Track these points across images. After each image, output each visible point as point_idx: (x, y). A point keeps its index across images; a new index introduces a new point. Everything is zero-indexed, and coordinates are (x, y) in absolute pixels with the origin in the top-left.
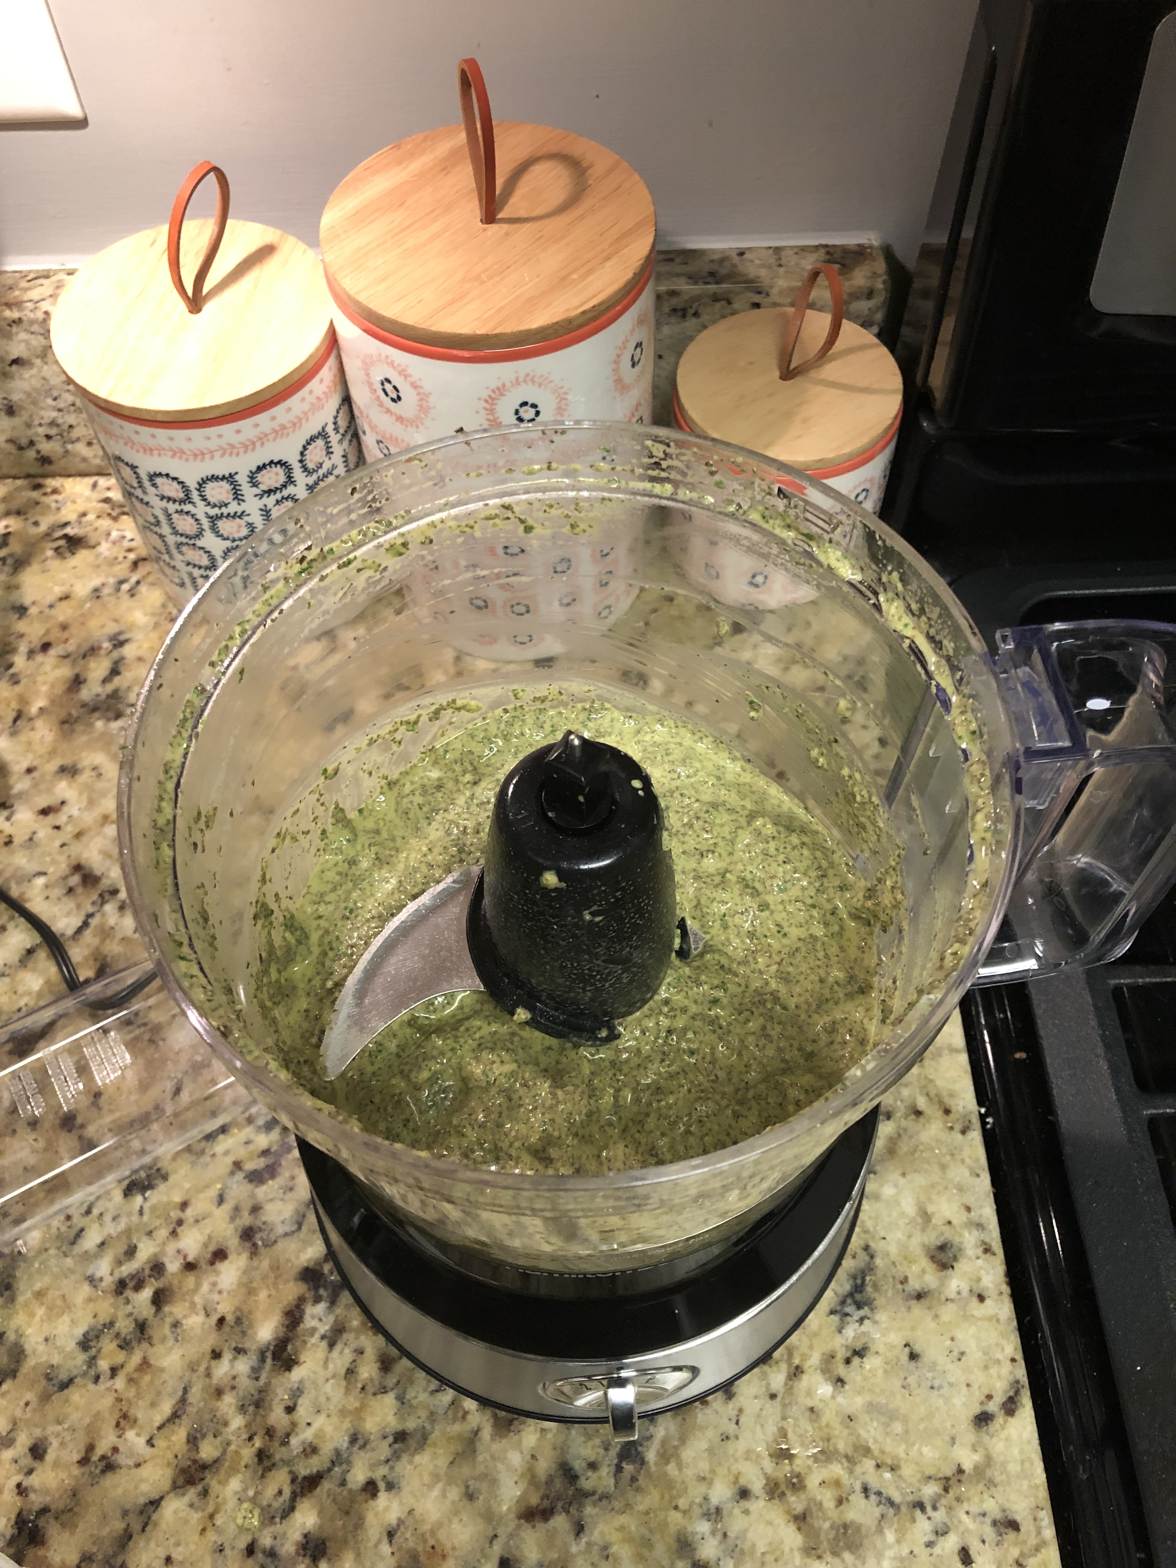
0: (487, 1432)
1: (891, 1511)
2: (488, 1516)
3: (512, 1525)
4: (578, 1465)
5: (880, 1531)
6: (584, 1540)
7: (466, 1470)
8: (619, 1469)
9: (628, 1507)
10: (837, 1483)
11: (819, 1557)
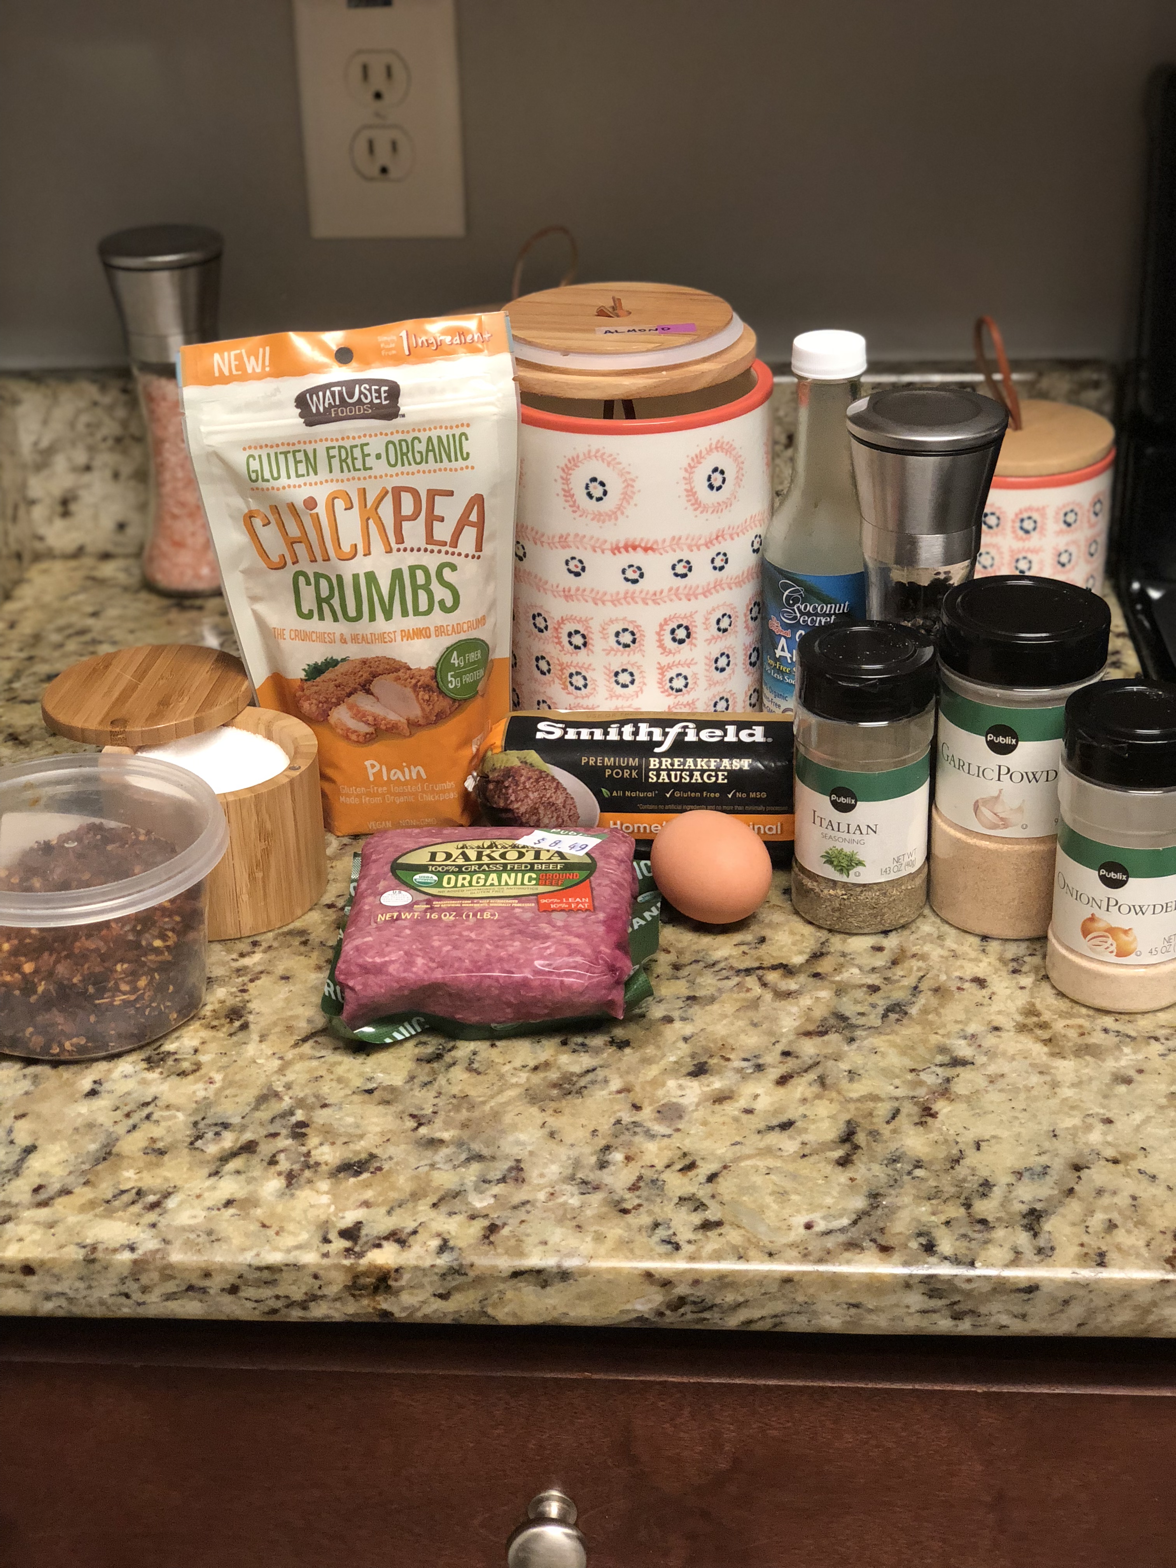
0: (768, 996)
1: (1128, 1040)
2: (771, 1033)
3: (792, 1037)
4: (847, 1014)
5: (1118, 1047)
6: (855, 1046)
7: (751, 1014)
8: (885, 1016)
9: (893, 1032)
10: (1080, 1027)
11: (1064, 1058)
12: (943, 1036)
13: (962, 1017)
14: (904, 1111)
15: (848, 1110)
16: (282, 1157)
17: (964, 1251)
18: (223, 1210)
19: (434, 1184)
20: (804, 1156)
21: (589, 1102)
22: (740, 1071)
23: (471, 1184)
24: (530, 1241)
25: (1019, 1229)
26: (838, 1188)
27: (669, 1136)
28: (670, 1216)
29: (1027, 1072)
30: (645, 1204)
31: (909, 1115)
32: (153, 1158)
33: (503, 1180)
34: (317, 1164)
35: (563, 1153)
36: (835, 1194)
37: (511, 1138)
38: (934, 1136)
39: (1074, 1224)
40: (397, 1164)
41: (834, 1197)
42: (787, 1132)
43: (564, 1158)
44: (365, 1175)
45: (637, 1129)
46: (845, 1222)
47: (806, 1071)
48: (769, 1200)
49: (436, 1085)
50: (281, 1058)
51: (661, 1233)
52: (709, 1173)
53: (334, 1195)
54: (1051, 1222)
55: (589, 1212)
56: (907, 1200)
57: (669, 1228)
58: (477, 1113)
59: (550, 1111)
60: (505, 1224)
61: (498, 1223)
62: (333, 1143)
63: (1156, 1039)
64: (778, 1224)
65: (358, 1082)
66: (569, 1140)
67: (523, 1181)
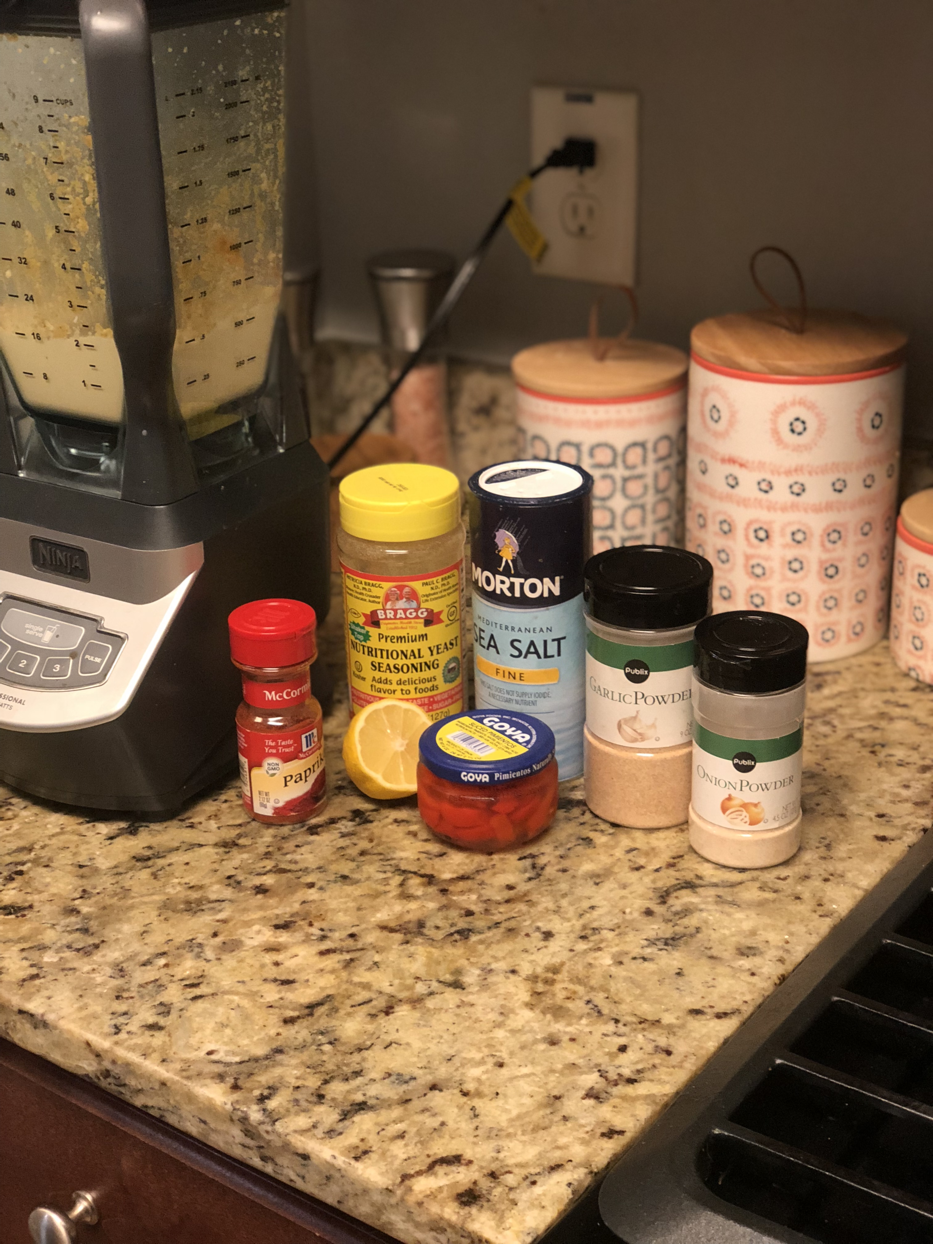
1: (596, 1014)
2: (361, 918)
3: (371, 926)
4: (428, 924)
5: (581, 1017)
6: (403, 947)
7: (366, 901)
8: (450, 935)
9: (441, 948)
10: (574, 992)
11: (532, 1009)
12: (471, 963)
13: (500, 954)
14: (374, 1003)
15: (339, 988)
17: (281, 1110)
20: (271, 1007)
21: (194, 920)
22: (308, 936)
23: (59, 945)
24: (46, 993)
25: (338, 1111)
26: (262, 1036)
27: (208, 961)
28: (140, 1011)
29: (492, 1010)
30: (137, 997)
31: (373, 1007)
33: (78, 950)
35: (136, 946)
36: (255, 1039)
37: (118, 926)
38: (370, 1028)
39: (377, 1124)
40: (37, 916)
41: (251, 1041)
42: (282, 987)
43: (130, 951)
44: (12, 917)
45: (197, 950)
46: (237, 1059)
47: (348, 952)
48: (211, 1026)
49: (120, 877)
50: (62, 829)
51: (122, 1020)
52: (200, 994)
54: (365, 1116)
55: (99, 990)
56: (294, 1062)
57: (130, 1018)
58: (120, 903)
59: (162, 918)
60: (44, 977)
61: (41, 975)
62: (21, 891)
63: (617, 1021)
64: (194, 1044)
65: (82, 859)
66: (148, 940)
67: (89, 956)
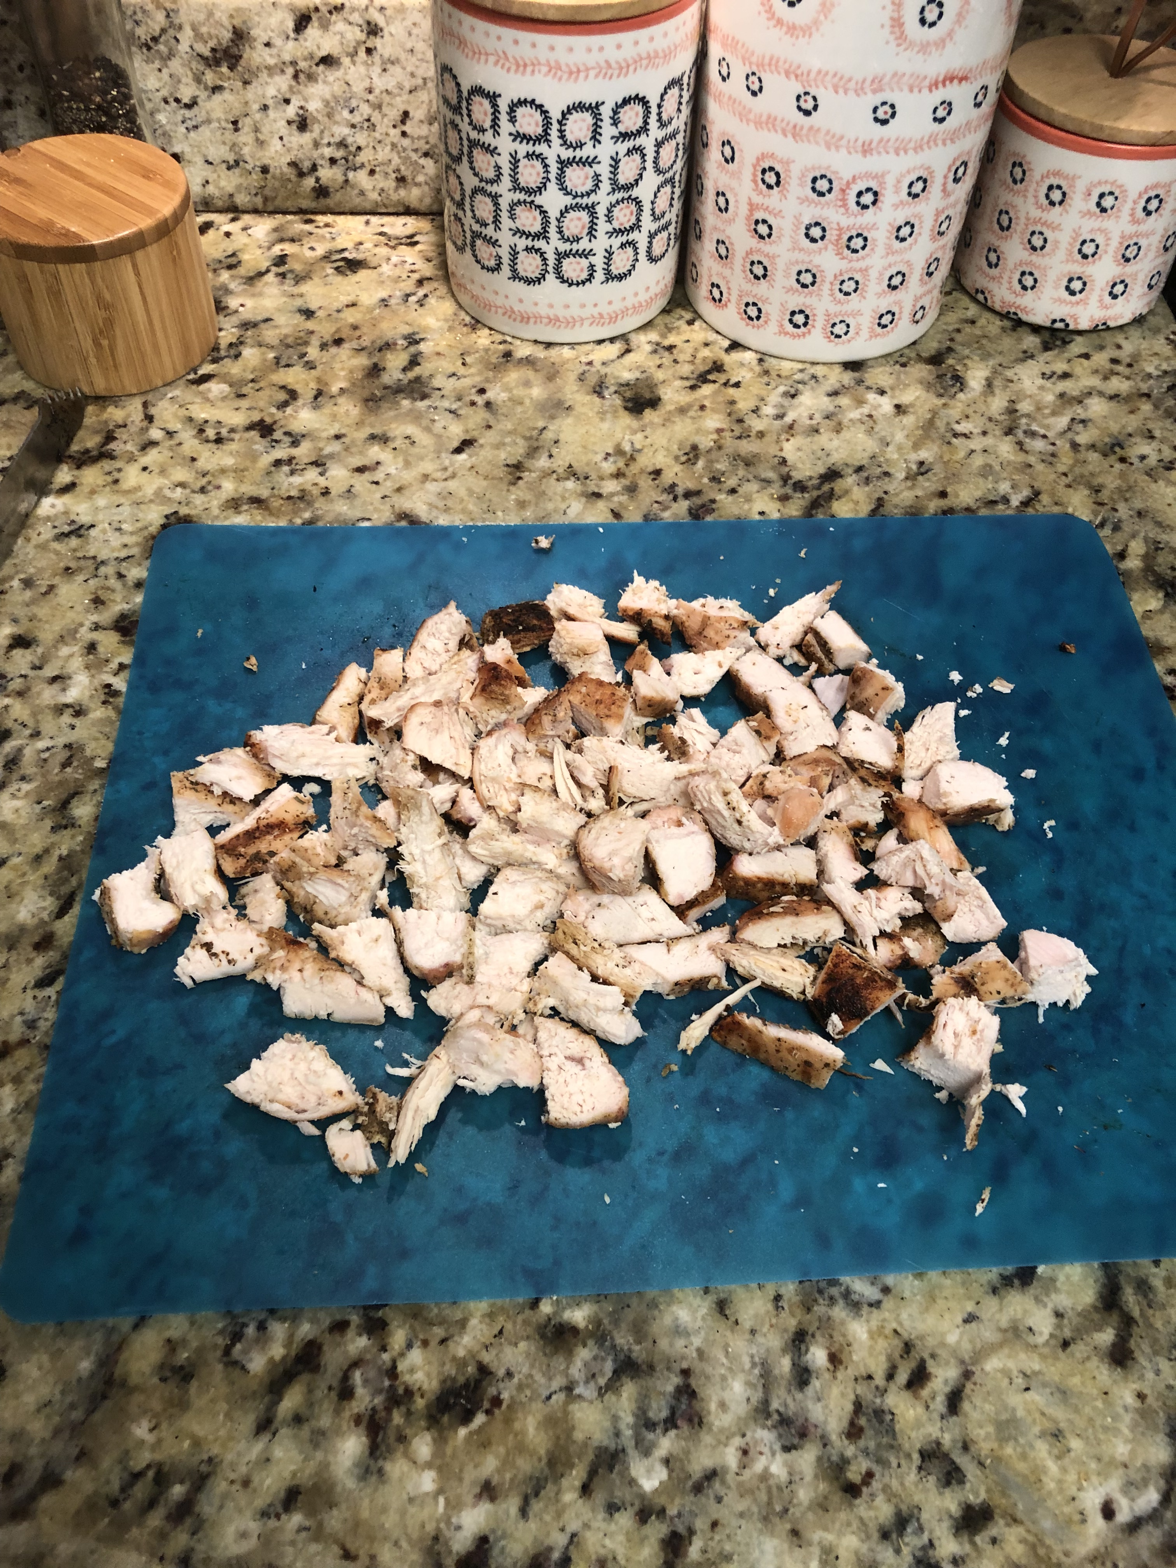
16: (357, 1376)
18: (284, 1517)
19: (578, 1436)
23: (629, 1433)
26: (1127, 1418)
27: (877, 1305)
28: (918, 1498)
30: (877, 1469)
32: (171, 1389)
33: (670, 1423)
34: (409, 1393)
35: (743, 1350)
36: (1126, 1431)
40: (520, 1387)
41: (1127, 1441)
43: (747, 1366)
44: (480, 1419)
46: (1154, 1496)
48: (1042, 1450)
52: (948, 1389)
53: (440, 1470)
55: (804, 1495)
57: (921, 1529)
60: (691, 1532)
61: (681, 1529)
62: (425, 1343)
64: (1067, 1510)
66: (747, 1323)
67: (700, 1423)
